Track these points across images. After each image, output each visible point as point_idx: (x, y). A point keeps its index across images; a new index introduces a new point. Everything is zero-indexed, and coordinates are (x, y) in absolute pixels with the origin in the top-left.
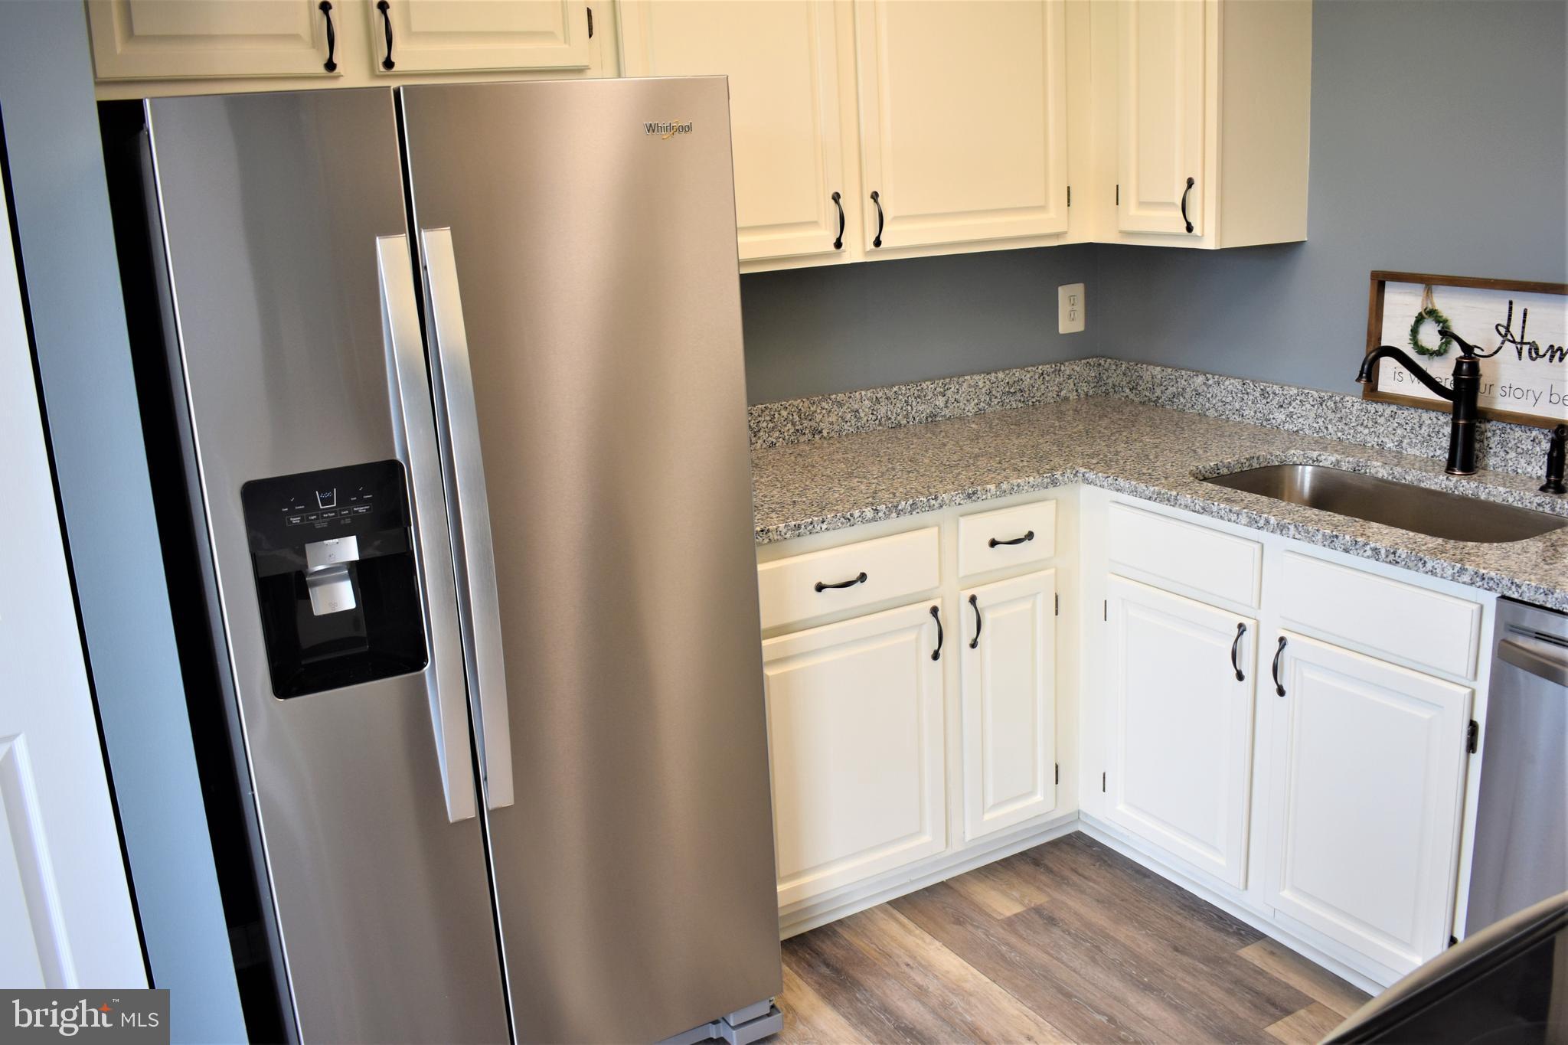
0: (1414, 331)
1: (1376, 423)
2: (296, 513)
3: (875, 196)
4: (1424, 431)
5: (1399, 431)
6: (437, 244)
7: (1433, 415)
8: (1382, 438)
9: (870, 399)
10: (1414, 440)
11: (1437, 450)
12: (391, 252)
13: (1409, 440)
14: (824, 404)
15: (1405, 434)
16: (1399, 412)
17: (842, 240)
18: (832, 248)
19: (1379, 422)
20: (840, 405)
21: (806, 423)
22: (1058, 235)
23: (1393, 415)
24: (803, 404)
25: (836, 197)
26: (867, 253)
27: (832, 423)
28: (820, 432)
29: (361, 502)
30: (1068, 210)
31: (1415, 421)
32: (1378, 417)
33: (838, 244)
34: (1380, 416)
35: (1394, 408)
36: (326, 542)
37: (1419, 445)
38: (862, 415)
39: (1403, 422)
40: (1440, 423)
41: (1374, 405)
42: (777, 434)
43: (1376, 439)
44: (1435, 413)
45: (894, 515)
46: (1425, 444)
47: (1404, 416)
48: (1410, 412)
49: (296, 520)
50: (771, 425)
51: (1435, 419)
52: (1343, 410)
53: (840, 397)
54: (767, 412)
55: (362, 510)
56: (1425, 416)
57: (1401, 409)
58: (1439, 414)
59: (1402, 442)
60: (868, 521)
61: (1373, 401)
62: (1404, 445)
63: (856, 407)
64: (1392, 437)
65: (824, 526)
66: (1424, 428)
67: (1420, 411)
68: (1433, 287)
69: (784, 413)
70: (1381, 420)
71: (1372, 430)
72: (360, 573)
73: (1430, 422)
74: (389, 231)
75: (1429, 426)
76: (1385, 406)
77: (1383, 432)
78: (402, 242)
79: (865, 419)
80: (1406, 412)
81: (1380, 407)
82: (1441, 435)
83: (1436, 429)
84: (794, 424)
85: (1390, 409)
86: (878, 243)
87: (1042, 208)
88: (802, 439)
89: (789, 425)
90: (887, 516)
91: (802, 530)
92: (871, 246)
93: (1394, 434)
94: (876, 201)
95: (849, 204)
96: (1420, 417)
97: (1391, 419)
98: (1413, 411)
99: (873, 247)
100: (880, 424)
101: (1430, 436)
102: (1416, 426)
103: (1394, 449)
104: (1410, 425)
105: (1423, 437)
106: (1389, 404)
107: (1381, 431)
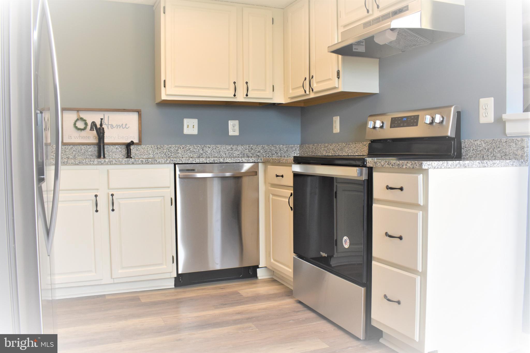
0: (75, 124)
1: (66, 151)
4: (83, 151)
5: (74, 153)
7: (85, 146)
8: (68, 156)
10: (79, 154)
11: (88, 156)
13: (78, 155)
15: (76, 153)
16: (74, 147)
19: (67, 151)
23: (72, 148)
31: (79, 149)
32: (66, 150)
34: (67, 149)
35: (72, 146)
37: (81, 156)
39: (75, 150)
40: (88, 148)
41: (64, 146)
43: (66, 156)
44: (86, 146)
46: (83, 155)
47: (75, 148)
48: (77, 147)
51: (86, 148)
52: (53, 149)
56: (83, 147)
57: (74, 146)
58: (87, 146)
59: (75, 155)
61: (64, 145)
62: (76, 156)
64: (72, 155)
66: (82, 150)
67: (81, 146)
68: (79, 112)
70: (68, 150)
71: (64, 154)
73: (84, 148)
75: (84, 149)
76: (68, 146)
77: (68, 154)
80: (76, 147)
81: (66, 147)
82: (88, 152)
83: (87, 150)
85: (70, 147)
93: (72, 154)
96: (81, 147)
97: (71, 149)
98: (78, 146)
101: (84, 152)
102: (80, 150)
103: (73, 158)
104: (78, 150)
105: (82, 153)
106: (70, 145)
107: (68, 153)
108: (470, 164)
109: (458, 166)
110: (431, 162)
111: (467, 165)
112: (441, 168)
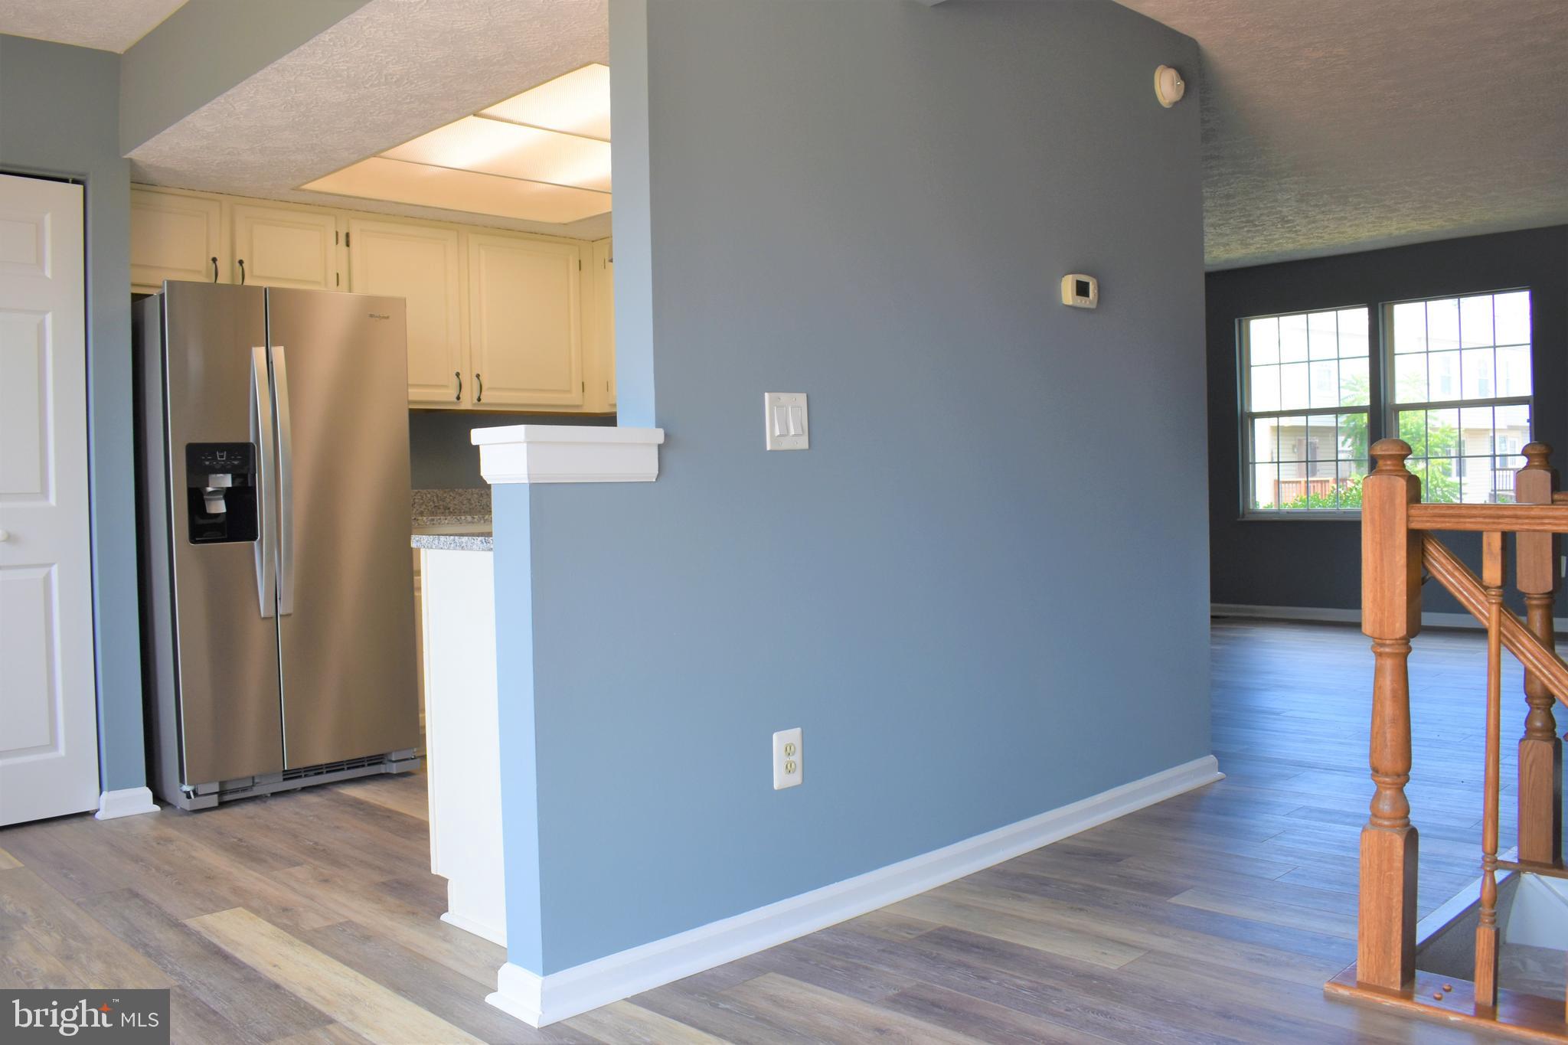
2: (208, 460)
3: (478, 376)
6: (278, 353)
9: (477, 494)
12: (259, 353)
14: (451, 494)
17: (461, 396)
18: (455, 400)
20: (461, 495)
21: (441, 503)
22: (578, 406)
24: (440, 493)
25: (458, 375)
26: (474, 405)
27: (455, 505)
28: (449, 509)
29: (235, 459)
30: (583, 395)
33: (458, 398)
36: (219, 475)
38: (473, 502)
42: (424, 507)
45: (482, 521)
49: (207, 463)
50: (421, 501)
53: (460, 490)
54: (419, 494)
55: (236, 463)
60: (469, 523)
63: (469, 497)
65: (446, 522)
69: (429, 496)
72: (229, 495)
74: (259, 345)
78: (263, 349)
79: (474, 505)
84: (434, 502)
86: (479, 400)
87: (569, 391)
88: (438, 511)
89: (431, 503)
90: (479, 521)
91: (435, 522)
92: (475, 401)
94: (478, 378)
95: (465, 378)
99: (476, 401)
100: (483, 509)
108: (469, 544)
109: (452, 545)
110: (420, 536)
111: (464, 545)
112: (431, 548)
